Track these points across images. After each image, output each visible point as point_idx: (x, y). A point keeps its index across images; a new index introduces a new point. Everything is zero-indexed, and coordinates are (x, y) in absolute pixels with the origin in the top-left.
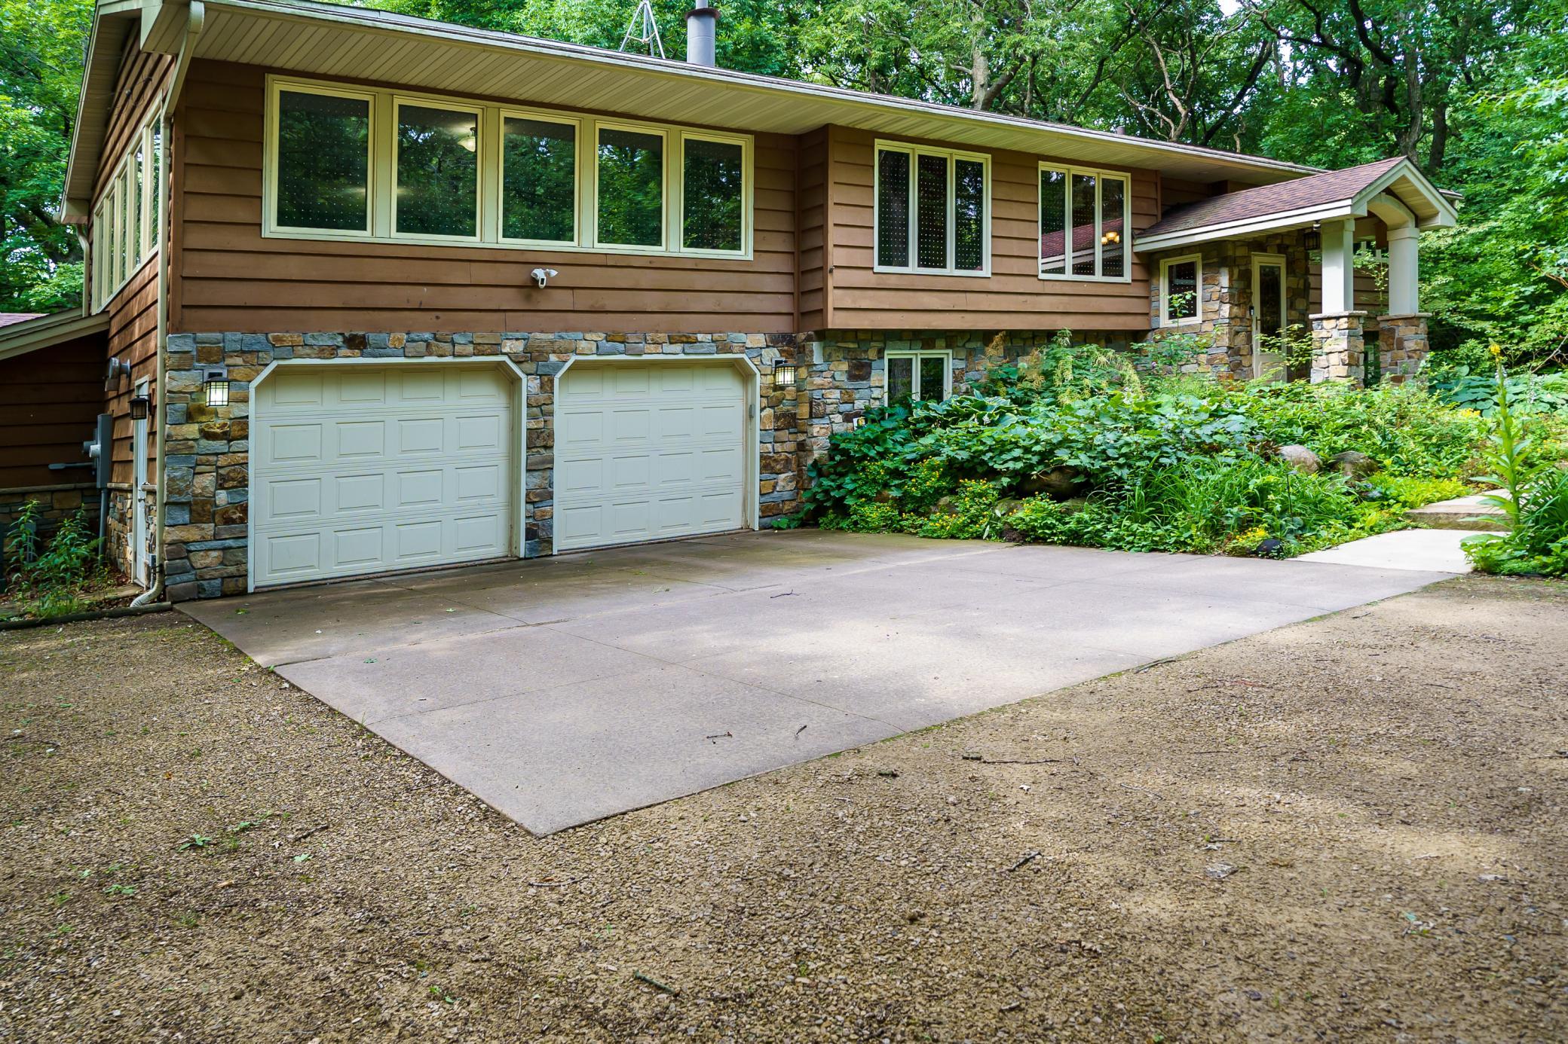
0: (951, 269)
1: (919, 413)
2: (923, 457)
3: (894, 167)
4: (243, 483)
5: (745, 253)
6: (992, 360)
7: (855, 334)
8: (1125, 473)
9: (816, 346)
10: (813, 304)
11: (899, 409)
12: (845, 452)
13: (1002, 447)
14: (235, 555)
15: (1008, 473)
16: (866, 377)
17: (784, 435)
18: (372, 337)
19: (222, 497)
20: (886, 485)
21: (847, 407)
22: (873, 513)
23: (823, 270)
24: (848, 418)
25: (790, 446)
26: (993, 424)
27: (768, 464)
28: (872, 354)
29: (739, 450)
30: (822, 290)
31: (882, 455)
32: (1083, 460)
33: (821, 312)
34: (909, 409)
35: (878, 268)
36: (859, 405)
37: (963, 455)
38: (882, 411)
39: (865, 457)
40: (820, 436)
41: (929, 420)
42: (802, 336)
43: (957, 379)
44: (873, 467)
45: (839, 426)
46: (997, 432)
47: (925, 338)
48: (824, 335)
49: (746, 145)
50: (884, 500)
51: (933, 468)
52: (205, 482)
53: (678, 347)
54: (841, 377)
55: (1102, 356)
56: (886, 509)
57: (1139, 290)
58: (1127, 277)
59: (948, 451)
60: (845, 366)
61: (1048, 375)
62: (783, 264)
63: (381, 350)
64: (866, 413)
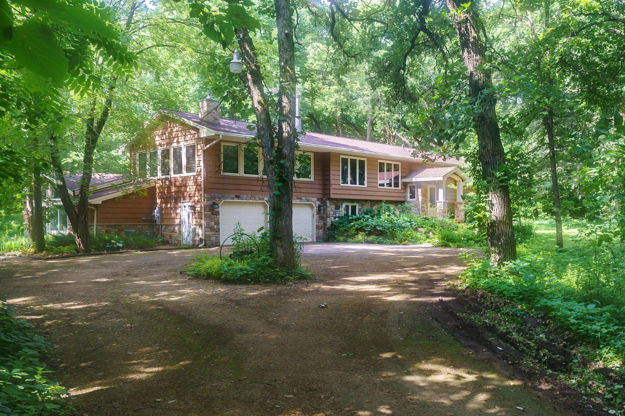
0: (358, 185)
1: (350, 218)
2: (351, 227)
3: (345, 161)
4: (219, 224)
5: (312, 179)
6: (367, 207)
7: (336, 199)
8: (388, 231)
9: (328, 201)
10: (327, 192)
11: (346, 216)
12: (335, 226)
13: (367, 226)
14: (218, 238)
15: (368, 231)
16: (339, 209)
17: (321, 221)
18: (241, 196)
19: (215, 226)
20: (344, 233)
21: (334, 216)
22: (341, 238)
23: (329, 185)
24: (335, 218)
25: (322, 224)
26: (366, 221)
27: (317, 227)
28: (340, 204)
29: (311, 224)
30: (329, 189)
31: (343, 227)
32: (381, 228)
33: (329, 194)
34: (348, 217)
35: (341, 185)
36: (337, 215)
37: (359, 227)
38: (342, 217)
39: (339, 227)
40: (329, 221)
41: (353, 219)
42: (324, 199)
43: (359, 210)
44: (341, 229)
45: (333, 220)
46: (366, 223)
47: (352, 201)
48: (329, 199)
49: (312, 156)
50: (343, 236)
51: (353, 229)
52: (213, 223)
53: (298, 200)
54: (333, 209)
55: (392, 207)
56: (344, 238)
57: (402, 191)
58: (400, 188)
59: (356, 226)
60: (334, 206)
61: (379, 211)
62: (320, 182)
63: (242, 199)
64: (339, 217)
